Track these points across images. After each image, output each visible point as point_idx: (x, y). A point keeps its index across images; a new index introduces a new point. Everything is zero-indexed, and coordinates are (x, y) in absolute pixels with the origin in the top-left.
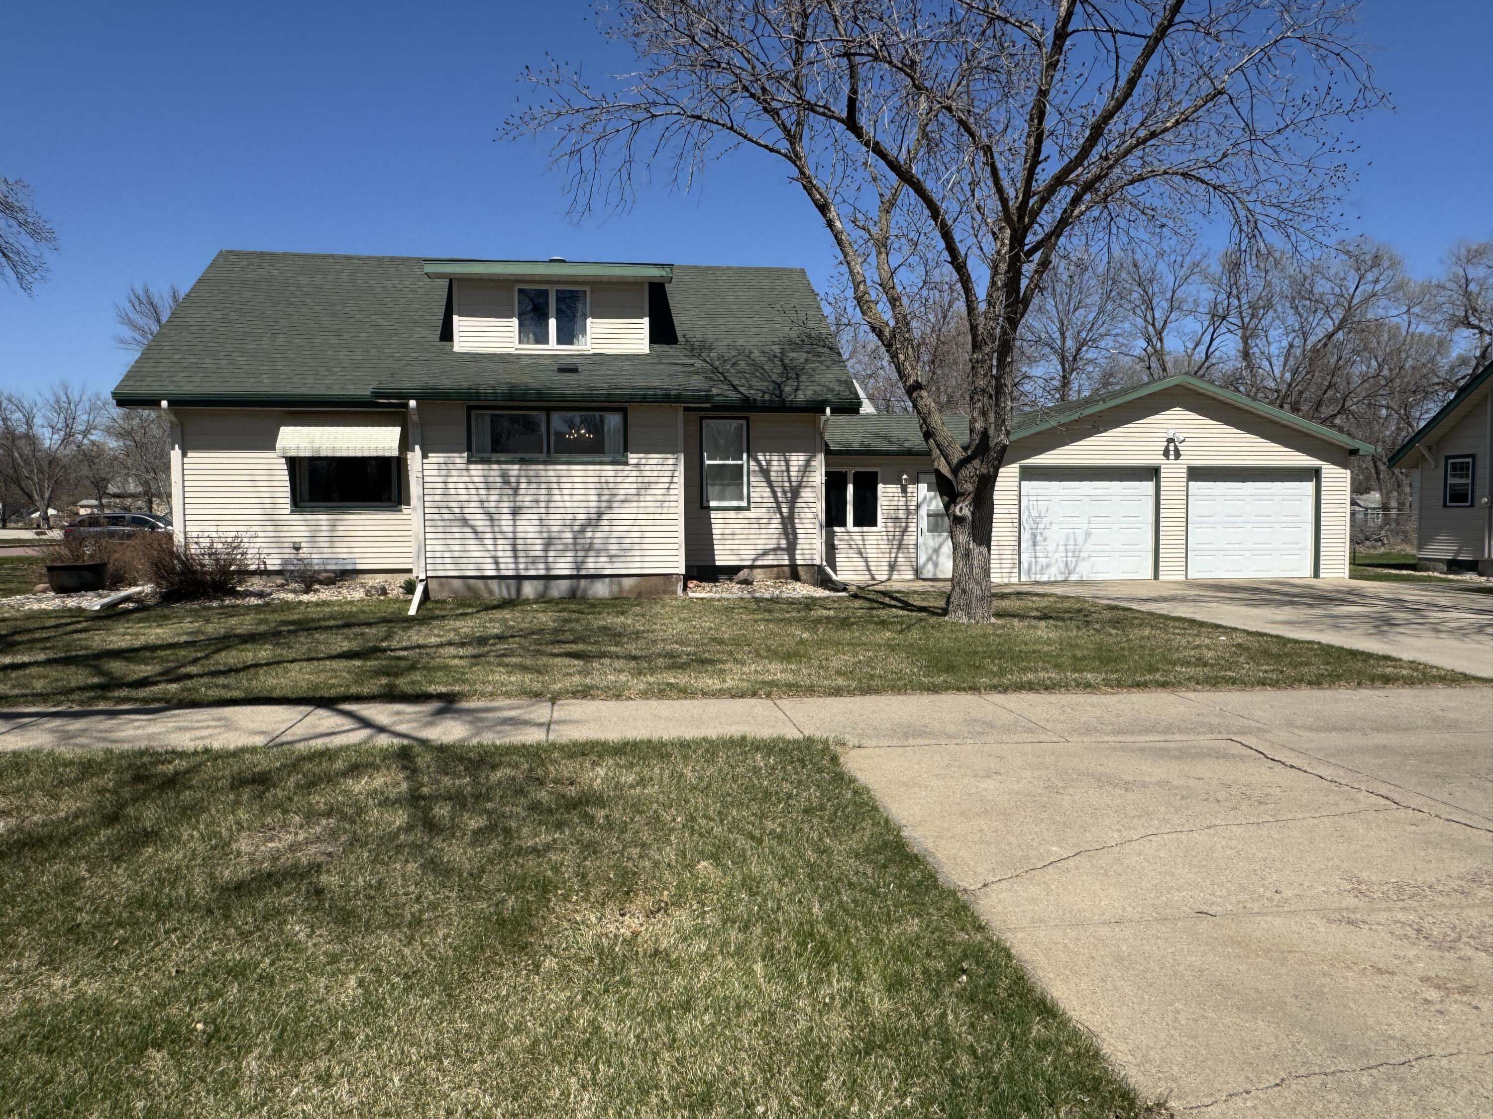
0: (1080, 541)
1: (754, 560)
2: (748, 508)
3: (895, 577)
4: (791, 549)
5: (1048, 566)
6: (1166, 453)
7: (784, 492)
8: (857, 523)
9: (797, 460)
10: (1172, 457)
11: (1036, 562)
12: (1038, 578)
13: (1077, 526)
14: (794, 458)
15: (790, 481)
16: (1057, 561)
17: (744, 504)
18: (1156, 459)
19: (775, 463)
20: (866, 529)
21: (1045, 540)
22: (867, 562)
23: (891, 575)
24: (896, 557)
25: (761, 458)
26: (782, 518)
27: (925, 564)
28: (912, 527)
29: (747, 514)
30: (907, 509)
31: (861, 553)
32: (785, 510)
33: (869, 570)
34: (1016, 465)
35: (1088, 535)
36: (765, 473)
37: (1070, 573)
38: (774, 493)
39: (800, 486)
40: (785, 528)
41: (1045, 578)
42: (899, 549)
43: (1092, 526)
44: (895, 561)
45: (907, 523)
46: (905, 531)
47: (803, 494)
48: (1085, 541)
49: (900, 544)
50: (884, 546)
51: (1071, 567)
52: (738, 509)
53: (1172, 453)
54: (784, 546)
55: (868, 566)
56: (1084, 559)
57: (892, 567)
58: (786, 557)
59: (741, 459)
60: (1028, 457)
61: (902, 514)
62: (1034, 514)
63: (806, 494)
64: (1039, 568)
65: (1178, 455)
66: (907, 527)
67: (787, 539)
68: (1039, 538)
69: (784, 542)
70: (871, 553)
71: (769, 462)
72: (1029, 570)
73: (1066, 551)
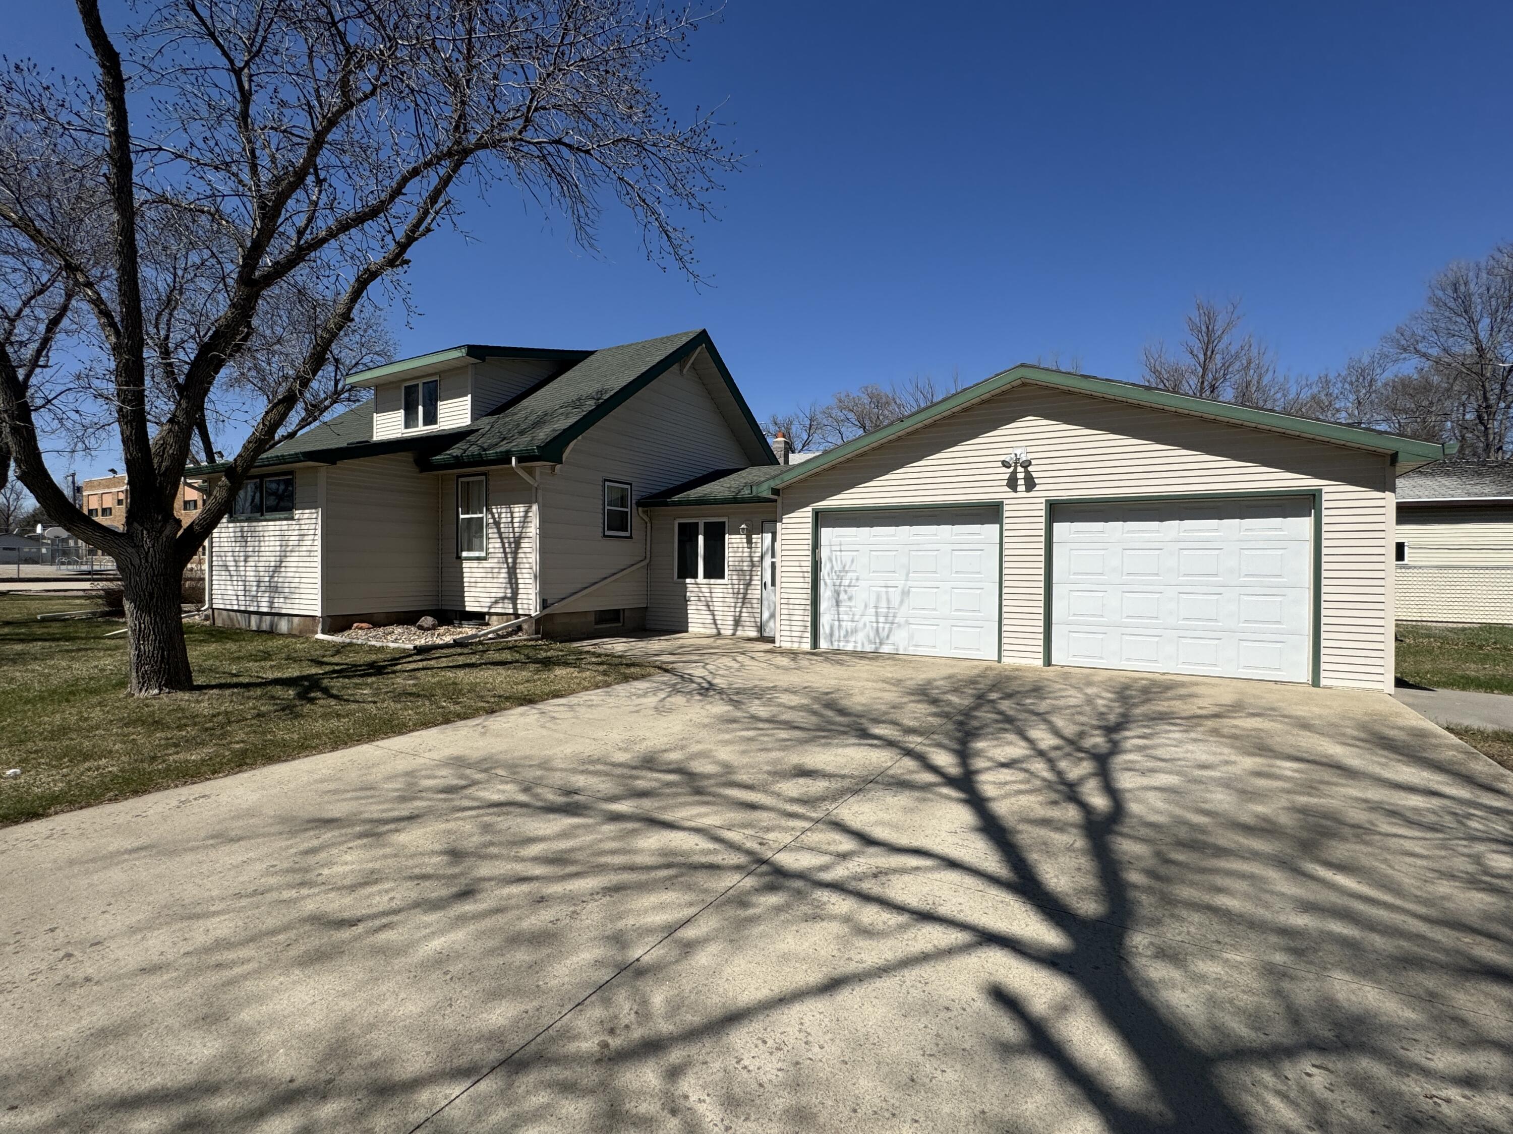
0: (895, 602)
1: (490, 607)
2: (485, 559)
3: (739, 633)
4: (514, 599)
5: (855, 631)
6: (1012, 483)
7: (510, 543)
8: (707, 576)
9: (519, 510)
10: (1021, 488)
11: (840, 626)
12: (842, 645)
13: (890, 583)
14: (517, 510)
15: (514, 532)
16: (865, 625)
17: (483, 554)
18: (996, 491)
19: (503, 515)
20: (712, 581)
21: (850, 599)
22: (713, 615)
23: (735, 630)
24: (741, 612)
25: (494, 511)
26: (508, 567)
27: (768, 621)
28: (756, 581)
29: (485, 564)
30: (752, 561)
31: (708, 606)
32: (510, 560)
33: (716, 624)
34: (809, 509)
35: (905, 593)
36: (497, 524)
37: (881, 644)
38: (503, 543)
39: (520, 537)
40: (510, 578)
41: (850, 647)
42: (743, 603)
43: (910, 583)
44: (740, 616)
45: (751, 575)
46: (748, 584)
47: (523, 545)
48: (902, 602)
49: (744, 598)
50: (730, 600)
51: (884, 634)
52: (478, 559)
53: (1021, 482)
54: (509, 595)
55: (714, 620)
56: (899, 625)
57: (737, 622)
58: (511, 606)
59: (481, 512)
60: (823, 499)
61: (746, 566)
62: (837, 567)
63: (525, 545)
64: (843, 633)
65: (1030, 484)
66: (751, 580)
67: (511, 588)
68: (843, 596)
69: (509, 591)
70: (717, 606)
71: (500, 514)
72: (831, 635)
73: (877, 614)
